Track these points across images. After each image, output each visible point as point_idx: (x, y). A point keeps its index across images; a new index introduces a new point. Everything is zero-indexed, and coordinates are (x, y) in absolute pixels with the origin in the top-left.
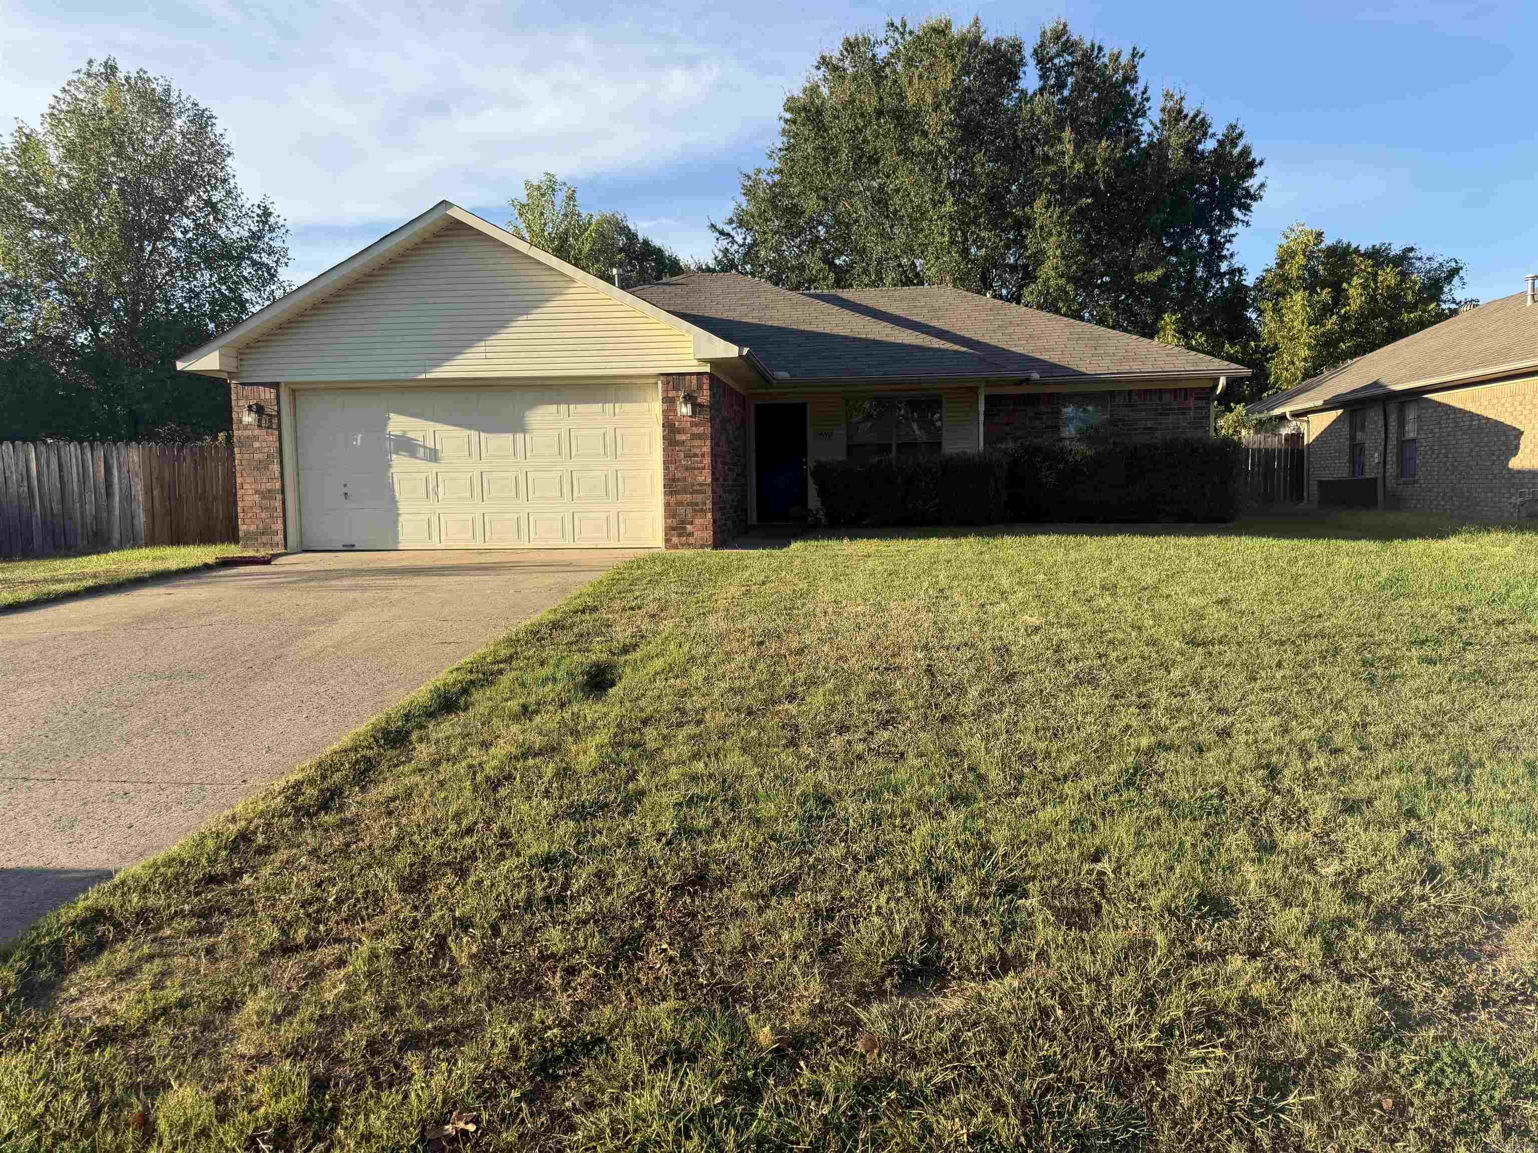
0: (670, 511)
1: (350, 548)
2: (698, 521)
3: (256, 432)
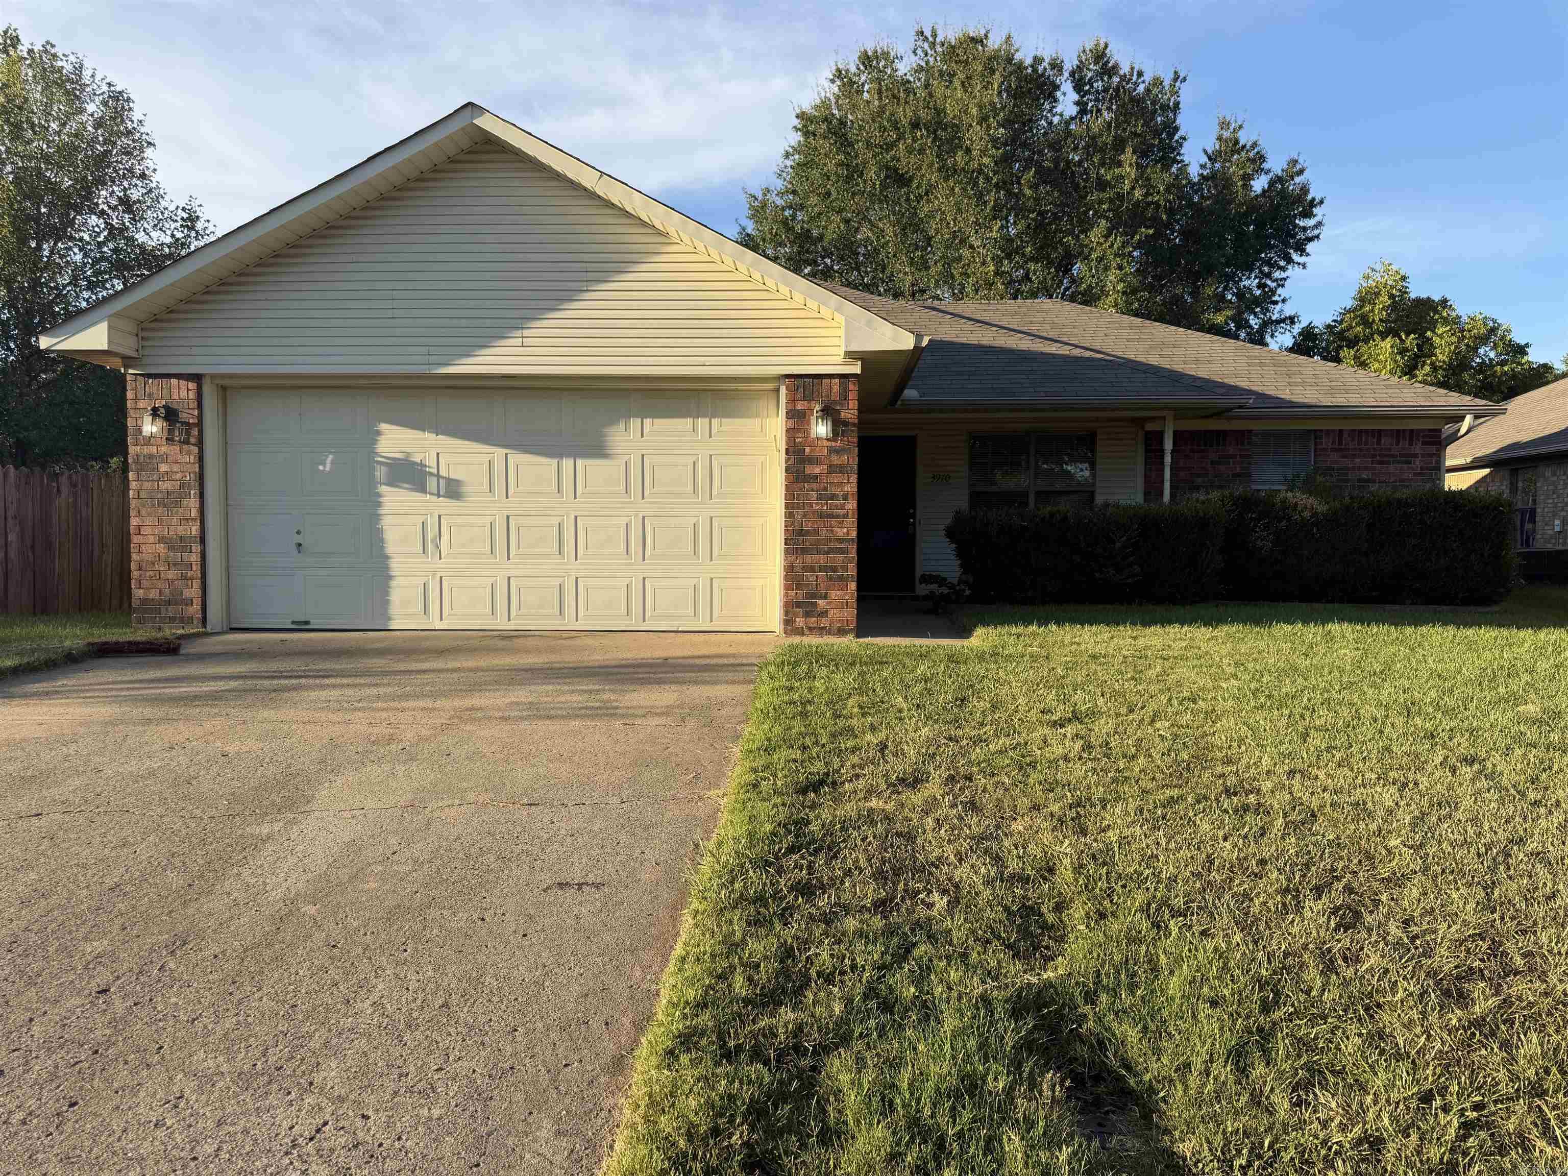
1: (302, 626)
2: (834, 594)
3: (164, 449)
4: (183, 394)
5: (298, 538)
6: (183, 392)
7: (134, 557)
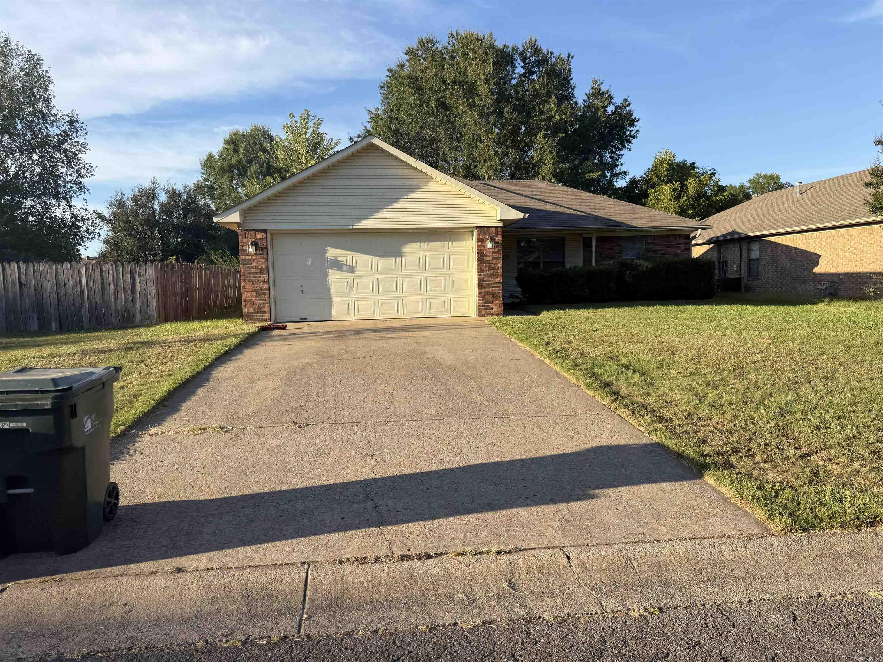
0: (481, 296)
1: (304, 320)
2: (495, 302)
3: (254, 257)
4: (261, 237)
5: (302, 288)
6: (260, 236)
7: (243, 296)
